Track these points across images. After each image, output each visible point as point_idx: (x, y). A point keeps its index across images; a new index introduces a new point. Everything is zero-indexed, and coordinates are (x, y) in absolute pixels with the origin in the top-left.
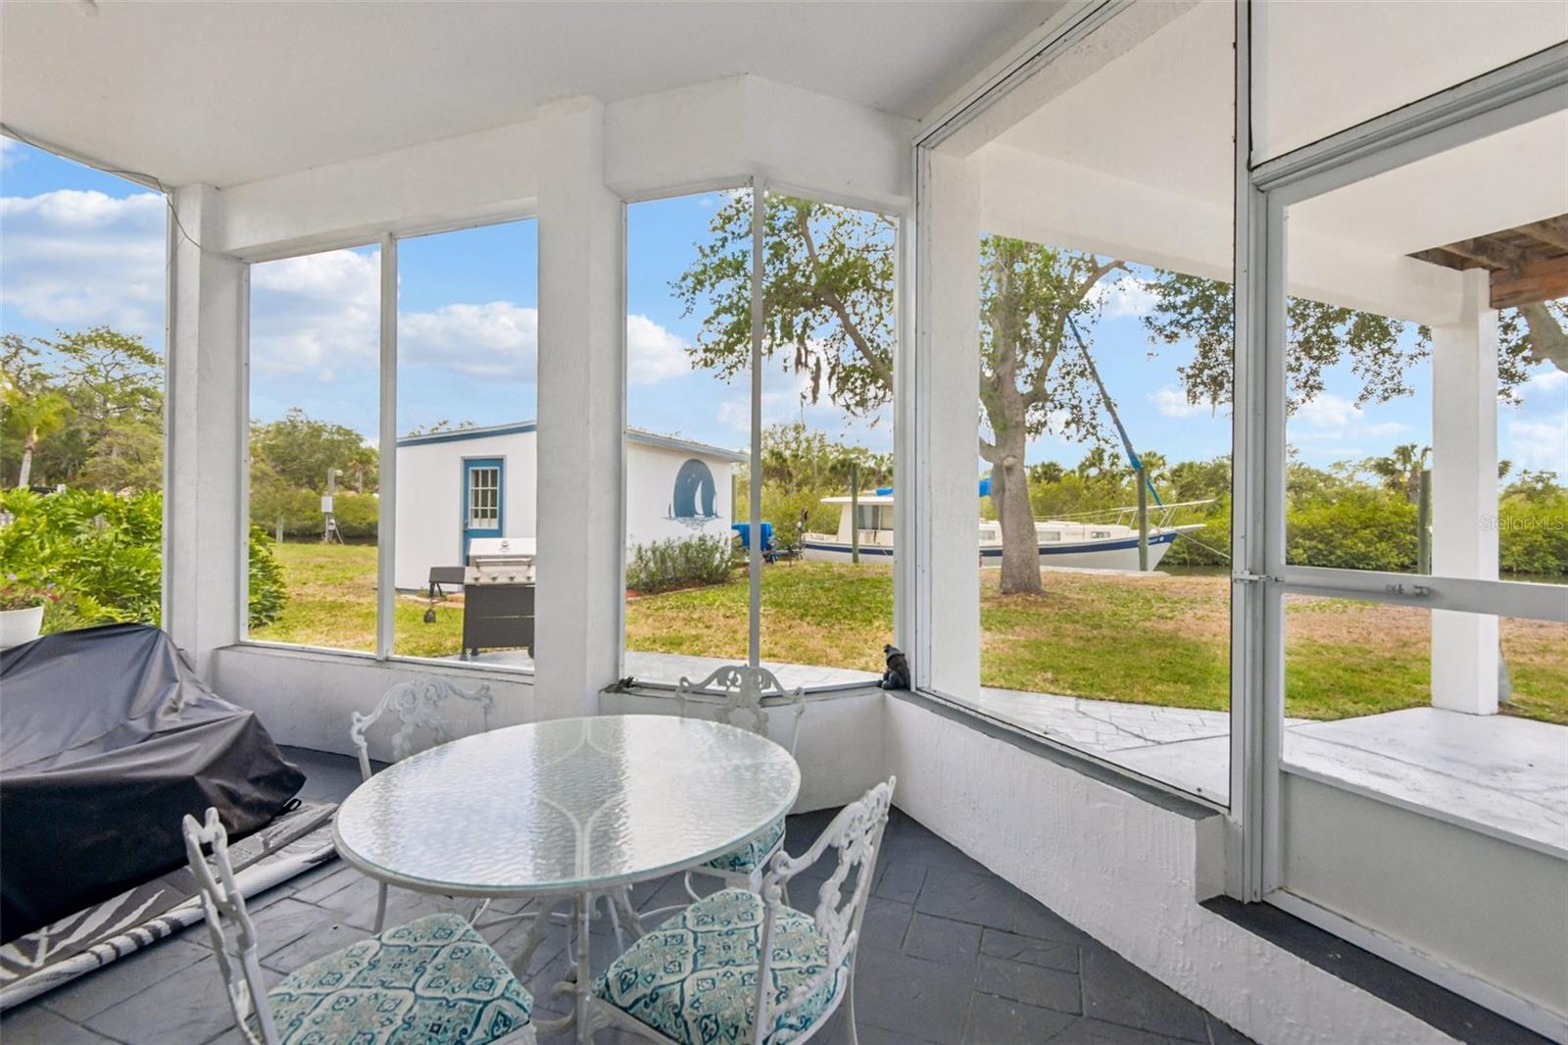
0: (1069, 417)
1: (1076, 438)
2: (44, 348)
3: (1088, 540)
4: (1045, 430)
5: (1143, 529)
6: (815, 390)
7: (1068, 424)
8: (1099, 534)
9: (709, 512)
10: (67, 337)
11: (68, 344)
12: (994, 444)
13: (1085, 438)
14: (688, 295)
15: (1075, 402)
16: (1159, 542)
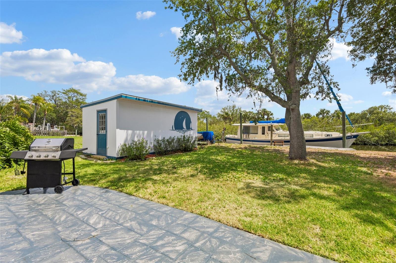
0: (318, 90)
1: (321, 98)
2: (60, 93)
3: (323, 137)
4: (308, 97)
5: (344, 133)
6: (221, 86)
7: (317, 94)
8: (328, 135)
9: (189, 128)
10: (64, 90)
11: (64, 92)
12: (286, 100)
13: (325, 98)
14: (177, 56)
15: (320, 84)
16: (351, 138)
